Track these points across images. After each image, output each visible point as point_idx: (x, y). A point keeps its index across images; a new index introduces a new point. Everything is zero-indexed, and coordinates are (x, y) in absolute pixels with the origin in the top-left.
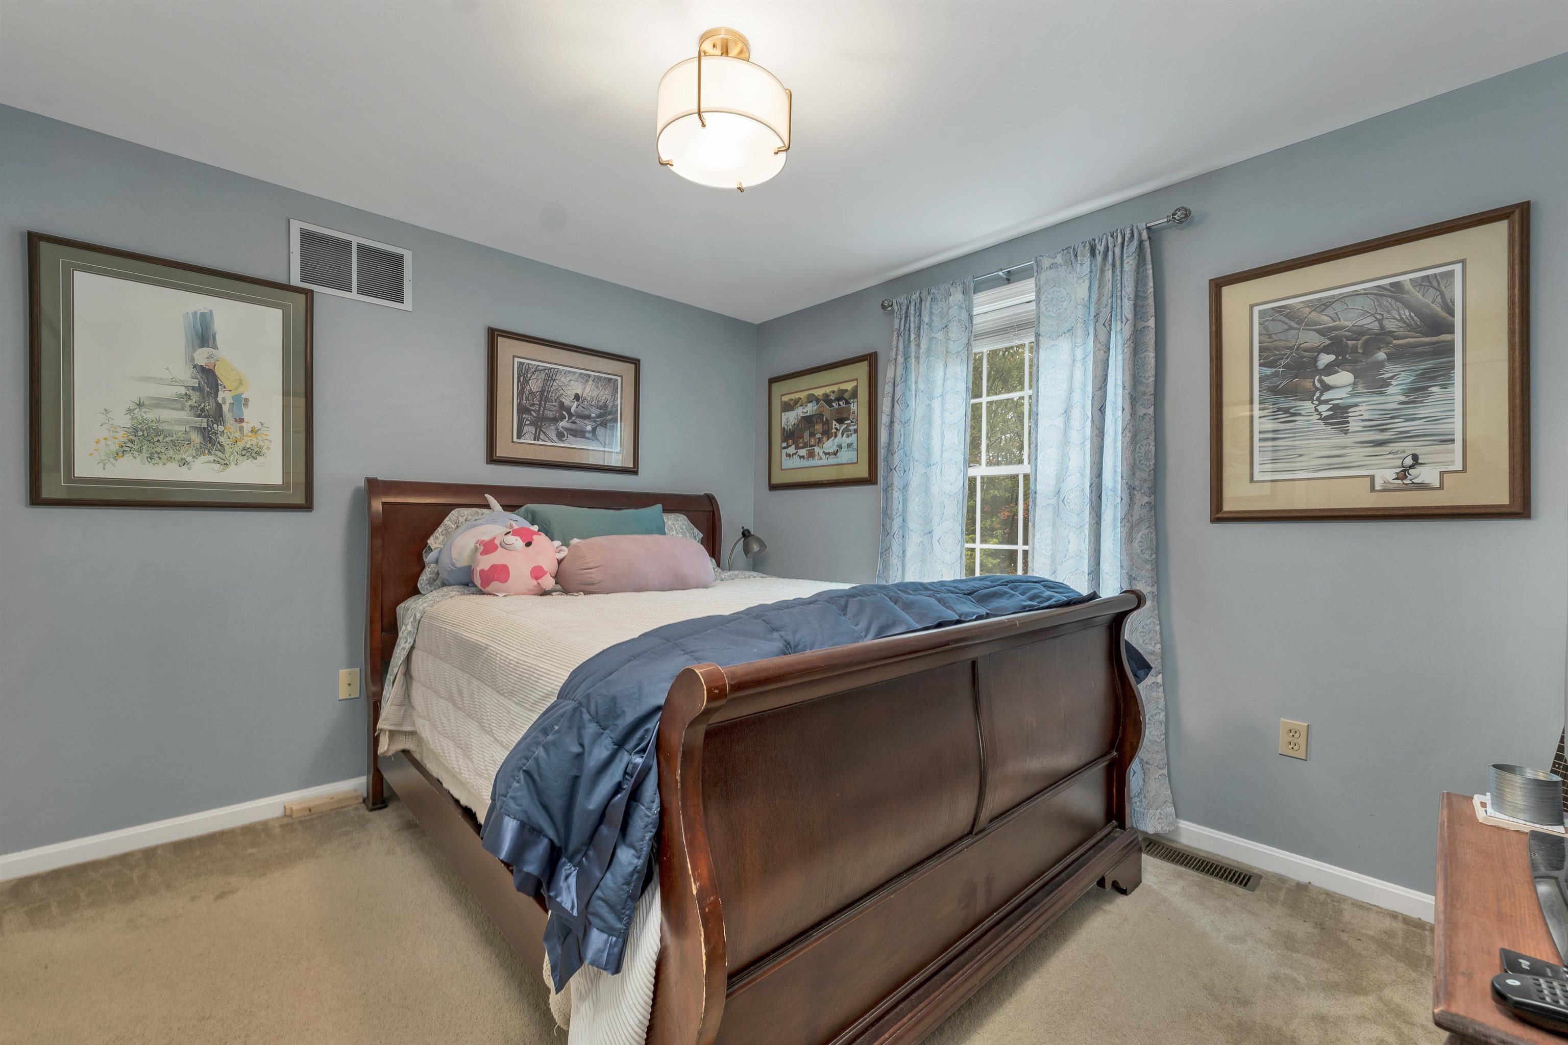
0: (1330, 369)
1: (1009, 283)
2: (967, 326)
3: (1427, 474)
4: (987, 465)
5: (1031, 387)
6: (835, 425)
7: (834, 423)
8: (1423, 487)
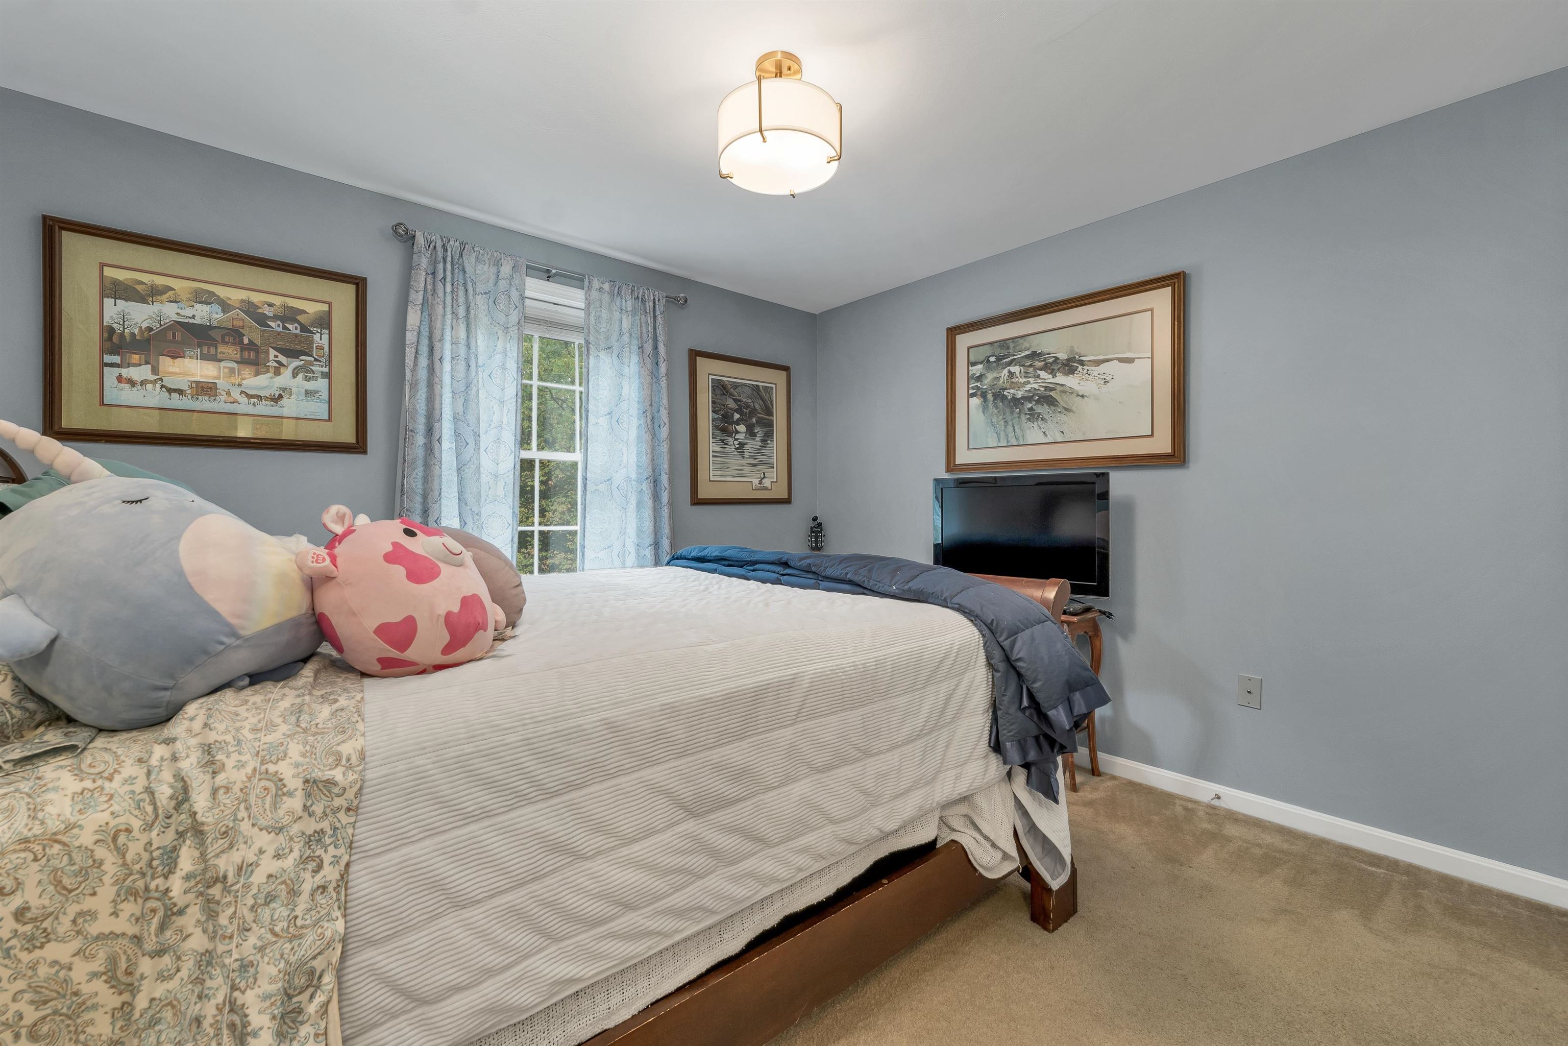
0: (738, 423)
1: (548, 280)
2: (517, 305)
3: (767, 483)
4: (538, 449)
5: (580, 385)
6: (276, 356)
7: (272, 353)
8: (766, 488)
